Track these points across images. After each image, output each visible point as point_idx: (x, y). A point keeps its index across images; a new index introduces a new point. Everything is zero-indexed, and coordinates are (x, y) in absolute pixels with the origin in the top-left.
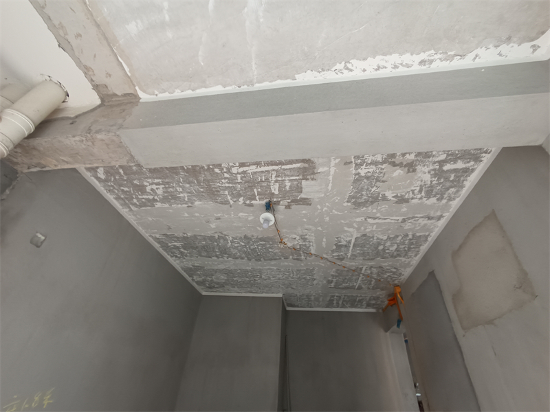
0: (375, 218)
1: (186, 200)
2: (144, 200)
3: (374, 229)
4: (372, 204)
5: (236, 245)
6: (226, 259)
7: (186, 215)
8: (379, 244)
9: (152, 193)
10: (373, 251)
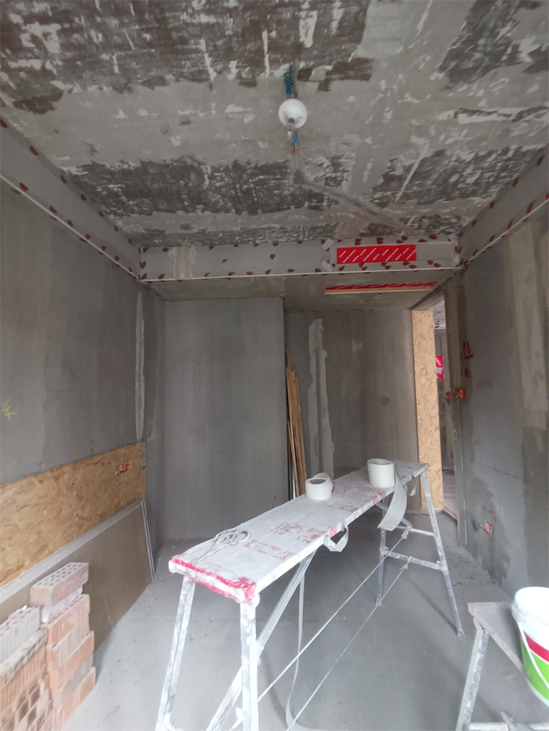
0: (472, 112)
1: (116, 70)
2: (23, 75)
3: (461, 138)
4: (484, 74)
5: (218, 184)
6: (199, 213)
7: (121, 115)
8: (454, 171)
9: (36, 50)
10: (438, 186)
